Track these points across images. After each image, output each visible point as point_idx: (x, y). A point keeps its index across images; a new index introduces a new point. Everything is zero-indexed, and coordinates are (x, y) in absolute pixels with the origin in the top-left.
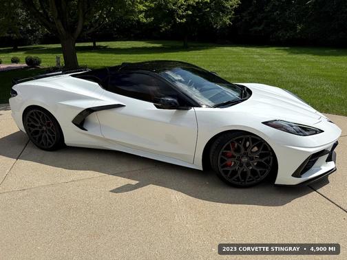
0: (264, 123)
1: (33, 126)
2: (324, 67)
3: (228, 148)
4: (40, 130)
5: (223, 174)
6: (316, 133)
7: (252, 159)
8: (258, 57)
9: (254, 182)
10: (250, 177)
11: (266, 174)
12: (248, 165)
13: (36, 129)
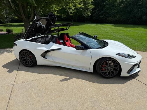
0: (116, 54)
1: (23, 57)
2: (129, 32)
3: (103, 64)
4: (26, 59)
5: (102, 74)
6: (134, 58)
7: (112, 67)
8: (102, 28)
9: (113, 76)
10: (111, 74)
11: (117, 73)
12: (111, 70)
13: (24, 59)
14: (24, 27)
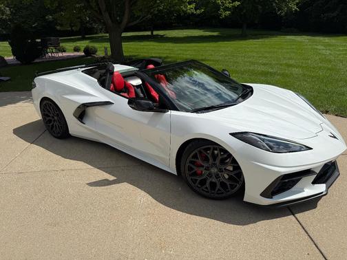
0: (233, 134)
1: (47, 115)
4: (53, 119)
5: (191, 182)
6: (299, 151)
8: (323, 48)
9: (224, 195)
10: (219, 190)
13: (49, 118)
14: (109, 43)
